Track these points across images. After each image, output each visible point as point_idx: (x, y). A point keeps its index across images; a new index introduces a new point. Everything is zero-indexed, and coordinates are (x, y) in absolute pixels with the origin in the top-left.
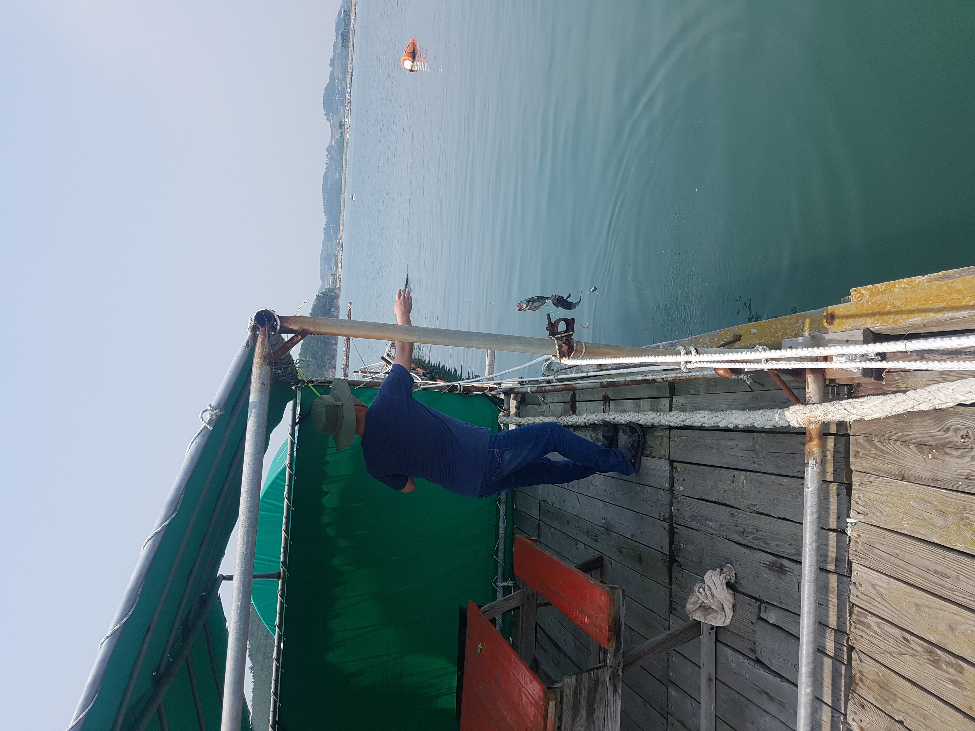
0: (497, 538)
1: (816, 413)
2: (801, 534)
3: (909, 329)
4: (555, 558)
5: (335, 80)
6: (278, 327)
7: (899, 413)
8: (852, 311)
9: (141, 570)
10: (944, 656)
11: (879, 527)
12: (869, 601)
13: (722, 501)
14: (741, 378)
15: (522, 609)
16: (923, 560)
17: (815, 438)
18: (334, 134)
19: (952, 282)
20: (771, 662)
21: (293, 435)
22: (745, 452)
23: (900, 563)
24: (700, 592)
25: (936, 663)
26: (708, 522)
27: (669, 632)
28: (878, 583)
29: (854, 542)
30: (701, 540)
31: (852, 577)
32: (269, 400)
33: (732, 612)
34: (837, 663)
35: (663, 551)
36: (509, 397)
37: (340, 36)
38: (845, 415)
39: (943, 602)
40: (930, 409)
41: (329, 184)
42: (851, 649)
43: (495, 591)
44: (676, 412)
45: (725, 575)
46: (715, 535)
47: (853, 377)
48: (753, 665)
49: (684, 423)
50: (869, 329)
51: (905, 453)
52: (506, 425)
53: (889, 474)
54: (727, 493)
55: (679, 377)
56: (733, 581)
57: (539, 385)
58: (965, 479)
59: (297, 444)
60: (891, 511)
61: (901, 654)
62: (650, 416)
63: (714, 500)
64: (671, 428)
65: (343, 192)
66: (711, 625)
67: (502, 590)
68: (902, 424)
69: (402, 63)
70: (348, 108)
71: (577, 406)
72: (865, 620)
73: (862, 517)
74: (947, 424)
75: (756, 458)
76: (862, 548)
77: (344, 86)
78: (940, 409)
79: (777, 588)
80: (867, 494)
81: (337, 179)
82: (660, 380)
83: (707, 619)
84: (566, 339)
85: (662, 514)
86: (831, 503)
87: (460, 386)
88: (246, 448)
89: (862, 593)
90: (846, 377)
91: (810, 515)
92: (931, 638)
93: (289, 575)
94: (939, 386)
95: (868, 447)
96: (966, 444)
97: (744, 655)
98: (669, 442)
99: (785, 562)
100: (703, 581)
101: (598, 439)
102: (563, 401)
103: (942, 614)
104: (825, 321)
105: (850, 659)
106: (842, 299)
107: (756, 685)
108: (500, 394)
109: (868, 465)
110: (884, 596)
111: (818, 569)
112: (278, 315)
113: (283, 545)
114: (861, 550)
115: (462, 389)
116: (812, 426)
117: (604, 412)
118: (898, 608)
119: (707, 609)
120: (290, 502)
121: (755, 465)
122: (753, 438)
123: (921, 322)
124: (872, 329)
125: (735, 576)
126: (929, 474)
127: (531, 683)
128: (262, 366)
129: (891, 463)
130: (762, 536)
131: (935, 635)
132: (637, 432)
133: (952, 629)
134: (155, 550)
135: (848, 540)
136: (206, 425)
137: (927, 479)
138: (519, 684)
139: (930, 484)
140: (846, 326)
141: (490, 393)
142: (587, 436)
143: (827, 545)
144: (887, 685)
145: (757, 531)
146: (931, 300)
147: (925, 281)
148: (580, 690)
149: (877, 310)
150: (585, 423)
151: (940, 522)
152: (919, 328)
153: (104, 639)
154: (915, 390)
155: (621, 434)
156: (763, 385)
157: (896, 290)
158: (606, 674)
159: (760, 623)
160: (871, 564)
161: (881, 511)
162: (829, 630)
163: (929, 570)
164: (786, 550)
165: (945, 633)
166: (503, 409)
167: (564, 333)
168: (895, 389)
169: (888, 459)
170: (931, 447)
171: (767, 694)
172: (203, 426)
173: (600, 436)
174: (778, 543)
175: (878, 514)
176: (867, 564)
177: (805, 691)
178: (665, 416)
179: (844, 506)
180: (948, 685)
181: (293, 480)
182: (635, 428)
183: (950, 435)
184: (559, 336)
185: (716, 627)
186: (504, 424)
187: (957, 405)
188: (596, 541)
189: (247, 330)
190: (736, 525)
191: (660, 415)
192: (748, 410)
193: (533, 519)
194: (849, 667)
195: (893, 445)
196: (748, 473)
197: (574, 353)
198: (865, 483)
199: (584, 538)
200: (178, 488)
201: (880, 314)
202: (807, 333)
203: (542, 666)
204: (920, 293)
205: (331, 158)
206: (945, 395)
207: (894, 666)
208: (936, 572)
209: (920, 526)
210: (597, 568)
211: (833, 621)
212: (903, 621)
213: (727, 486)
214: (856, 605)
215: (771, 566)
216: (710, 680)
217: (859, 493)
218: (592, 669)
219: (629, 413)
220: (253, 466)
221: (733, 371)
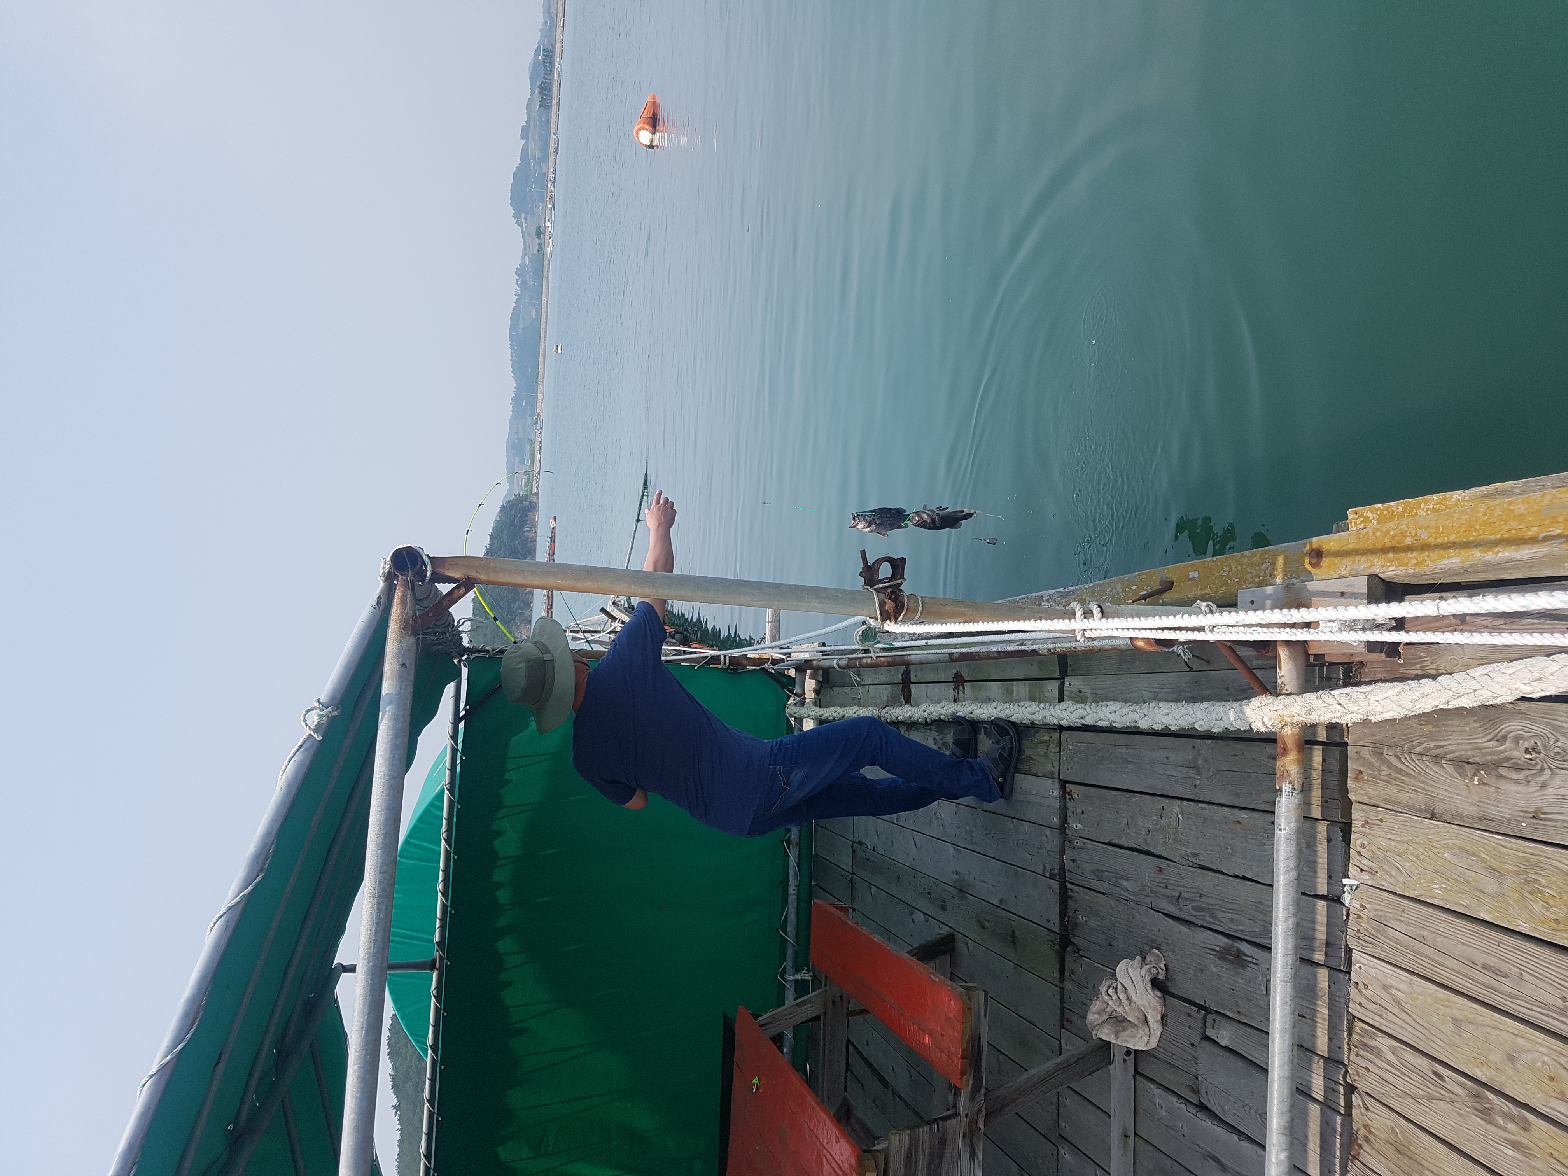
0: (785, 902)
1: (1292, 709)
2: (1270, 903)
3: (1441, 575)
4: (876, 938)
5: (529, 161)
6: (429, 574)
7: (1426, 711)
8: (1351, 546)
9: (207, 966)
10: (1500, 1103)
11: (1394, 893)
12: (1379, 1013)
13: (1144, 847)
14: (1173, 651)
15: (825, 1019)
16: (1464, 947)
17: (1291, 750)
18: (527, 247)
19: (1510, 503)
20: (1223, 1109)
21: (454, 737)
22: (1180, 769)
23: (1429, 951)
24: (1108, 995)
25: (1486, 1114)
26: (1121, 882)
27: (1059, 1060)
28: (1394, 983)
29: (1356, 916)
30: (1111, 910)
31: (1352, 973)
32: (414, 690)
33: (1161, 1027)
34: (1330, 1113)
35: (1051, 926)
36: (803, 674)
37: (537, 90)
38: (1340, 714)
39: (1496, 1015)
40: (1475, 705)
41: (521, 326)
42: (1351, 1089)
43: (782, 988)
44: (1070, 702)
45: (1148, 966)
46: (1133, 901)
47: (1352, 651)
48: (1195, 1112)
49: (1083, 721)
50: (1377, 576)
51: (1437, 776)
52: (800, 720)
53: (1410, 809)
54: (1152, 835)
55: (1075, 648)
56: (1161, 977)
57: (851, 656)
58: (1531, 818)
59: (462, 753)
60: (1413, 867)
61: (1430, 1098)
62: (1029, 710)
63: (1131, 845)
64: (1062, 728)
65: (542, 340)
66: (1127, 1048)
67: (793, 987)
68: (1430, 728)
69: (635, 135)
70: (550, 206)
71: (913, 691)
72: (1372, 1043)
73: (1367, 877)
74: (1503, 729)
75: (1199, 779)
76: (1368, 927)
77: (545, 170)
78: (1491, 705)
79: (1233, 990)
80: (1375, 840)
81: (534, 319)
82: (1045, 651)
83: (1120, 1038)
84: (892, 592)
85: (1048, 868)
86: (1320, 854)
87: (725, 656)
88: (377, 769)
89: (1367, 999)
90: (1340, 652)
91: (1285, 874)
92: (1478, 1074)
93: (449, 963)
94: (1488, 668)
95: (1377, 764)
96: (1533, 762)
97: (1180, 1097)
98: (1060, 752)
99: (1245, 947)
100: (1114, 977)
101: (945, 744)
102: (889, 682)
103: (1496, 1036)
104: (1307, 560)
105: (1349, 1105)
106: (1335, 526)
107: (1198, 1145)
108: (789, 669)
109: (1376, 793)
110: (1403, 1004)
111: (1296, 960)
112: (428, 556)
113: (439, 915)
114: (1367, 930)
115: (727, 662)
116: (1288, 731)
117: (955, 701)
118: (1426, 1025)
119: (1120, 1021)
120: (450, 846)
121: (1197, 790)
122: (1194, 747)
123: (1460, 565)
124: (1382, 576)
125: (1165, 969)
126: (1474, 808)
127: (837, 1142)
128: (401, 637)
129: (1413, 790)
130: (1208, 904)
131: (1484, 1069)
132: (1009, 734)
133: (1511, 1059)
134: (229, 935)
135: (1345, 913)
136: (312, 733)
137: (1470, 817)
138: (818, 1144)
139: (1475, 826)
140: (1341, 570)
141: (773, 668)
142: (928, 740)
143: (1313, 921)
144: (1409, 1149)
145: (1200, 897)
146: (1476, 530)
147: (1467, 499)
148: (916, 1153)
149: (1390, 544)
150: (926, 719)
151: (1491, 886)
152: (1457, 575)
153: (145, 1079)
154: (1451, 674)
155: (982, 737)
156: (1208, 662)
157: (1420, 512)
158: (958, 1127)
159: (1206, 1045)
160: (1382, 953)
161: (1398, 869)
162: (1316, 1058)
163: (1475, 964)
164: (1245, 928)
165: (1500, 1066)
166: (794, 694)
167: (889, 582)
168: (1419, 672)
169: (1409, 783)
170: (1478, 766)
171: (1216, 1160)
172: (307, 734)
173: (950, 740)
174: (1233, 916)
175: (1393, 873)
176: (1376, 952)
177: (1277, 1158)
178: (1052, 709)
179: (1339, 858)
180: (1506, 1151)
181: (455, 810)
182: (1006, 729)
183: (1507, 748)
184: (880, 586)
185: (1135, 1050)
186: (795, 718)
187: (1518, 700)
188: (944, 908)
189: (379, 578)
190: (1167, 887)
191: (1045, 708)
192: (1184, 702)
193: (842, 872)
194: (1347, 1118)
195: (1417, 762)
196: (1185, 803)
197: (904, 613)
198: (1372, 822)
199: (923, 904)
200: (267, 835)
201: (1394, 549)
202: (1279, 580)
203: (855, 1112)
204: (1458, 519)
205: (523, 285)
206: (1498, 683)
207: (1419, 1117)
208: (1485, 967)
209: (1461, 893)
210: (946, 952)
211: (1322, 1044)
212: (1432, 1044)
213: (1152, 824)
214: (1358, 1018)
215: (1222, 954)
216: (1126, 1136)
217: (1363, 838)
218: (936, 1121)
219: (995, 703)
220: (388, 798)
221: (1159, 642)
